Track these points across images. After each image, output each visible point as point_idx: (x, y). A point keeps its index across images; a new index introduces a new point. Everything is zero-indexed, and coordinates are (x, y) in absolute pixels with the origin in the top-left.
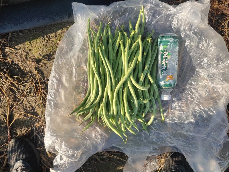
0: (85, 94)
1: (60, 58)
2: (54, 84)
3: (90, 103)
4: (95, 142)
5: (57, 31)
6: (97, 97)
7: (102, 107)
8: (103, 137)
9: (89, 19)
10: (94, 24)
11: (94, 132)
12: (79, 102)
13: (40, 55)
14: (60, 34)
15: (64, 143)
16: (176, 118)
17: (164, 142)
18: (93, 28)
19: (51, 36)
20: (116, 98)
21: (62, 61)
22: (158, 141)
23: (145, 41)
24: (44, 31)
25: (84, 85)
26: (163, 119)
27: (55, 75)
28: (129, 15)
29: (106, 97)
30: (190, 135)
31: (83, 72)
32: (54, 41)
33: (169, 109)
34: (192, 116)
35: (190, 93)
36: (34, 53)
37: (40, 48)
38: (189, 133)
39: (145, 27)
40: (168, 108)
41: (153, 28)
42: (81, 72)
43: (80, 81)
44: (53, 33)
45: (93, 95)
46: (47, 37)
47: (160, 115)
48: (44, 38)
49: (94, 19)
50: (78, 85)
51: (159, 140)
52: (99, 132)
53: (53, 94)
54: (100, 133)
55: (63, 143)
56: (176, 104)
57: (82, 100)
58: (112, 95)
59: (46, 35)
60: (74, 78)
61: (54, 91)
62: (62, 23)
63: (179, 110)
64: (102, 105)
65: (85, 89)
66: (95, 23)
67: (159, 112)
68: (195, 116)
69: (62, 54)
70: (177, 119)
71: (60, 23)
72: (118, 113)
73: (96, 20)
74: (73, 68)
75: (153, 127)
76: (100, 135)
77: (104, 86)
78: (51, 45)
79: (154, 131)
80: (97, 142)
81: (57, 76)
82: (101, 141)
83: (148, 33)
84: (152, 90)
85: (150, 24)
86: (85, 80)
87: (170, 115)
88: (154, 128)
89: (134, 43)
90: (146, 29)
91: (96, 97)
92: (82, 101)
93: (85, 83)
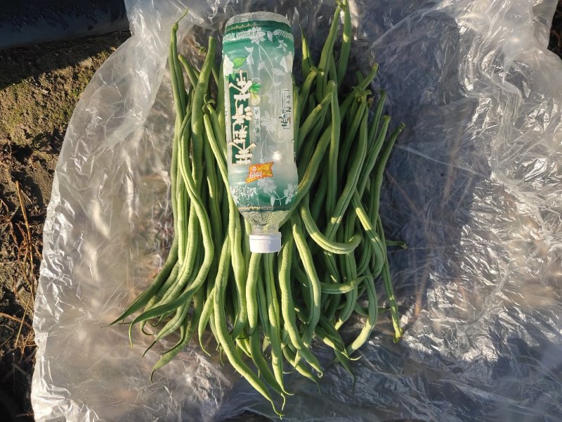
0: (165, 256)
1: (76, 150)
2: (59, 232)
3: (176, 288)
4: (194, 397)
5: (80, 61)
6: (196, 270)
7: (212, 301)
8: (217, 385)
9: (173, 26)
10: (193, 43)
11: (189, 369)
12: (146, 280)
13: (28, 136)
14: (89, 72)
15: (91, 414)
16: (436, 335)
17: (397, 406)
18: (191, 55)
19: (61, 77)
20: (254, 276)
21: (85, 159)
22: (381, 403)
23: (348, 101)
24: (38, 61)
25: (163, 229)
26: (398, 334)
27: (63, 202)
28: (302, 16)
29: (224, 271)
30: (480, 398)
31: (158, 190)
32: (69, 92)
33: (417, 305)
34: (487, 337)
35: (481, 260)
36: (8, 126)
37: (25, 114)
38: (475, 389)
39: (352, 56)
40: (414, 301)
41: (376, 61)
42: (153, 191)
43: (148, 215)
44: (67, 69)
45: (184, 265)
46: (48, 78)
47: (389, 321)
48: (39, 83)
49: (191, 26)
50: (142, 228)
51: (382, 400)
52: (205, 369)
53: (57, 262)
54: (208, 371)
55: (88, 413)
56: (438, 291)
57: (154, 274)
58: (243, 266)
59: (44, 74)
60: (130, 209)
61: (61, 254)
62: (93, 36)
63: (447, 312)
64: (213, 296)
65: (165, 240)
66: (197, 41)
67: (386, 313)
68: (496, 340)
69: (84, 140)
70: (441, 341)
71: (89, 37)
72: (261, 319)
73: (197, 29)
74: (125, 179)
75: (367, 357)
76: (209, 379)
77: (219, 237)
78: (60, 103)
79: (370, 371)
80: (200, 399)
81: (68, 205)
82: (210, 395)
83: (358, 74)
84: (366, 252)
85: (366, 48)
86: (165, 214)
87: (419, 323)
88: (370, 361)
89: (316, 106)
90: (353, 61)
91: (193, 271)
92: (154, 277)
93: (163, 224)
